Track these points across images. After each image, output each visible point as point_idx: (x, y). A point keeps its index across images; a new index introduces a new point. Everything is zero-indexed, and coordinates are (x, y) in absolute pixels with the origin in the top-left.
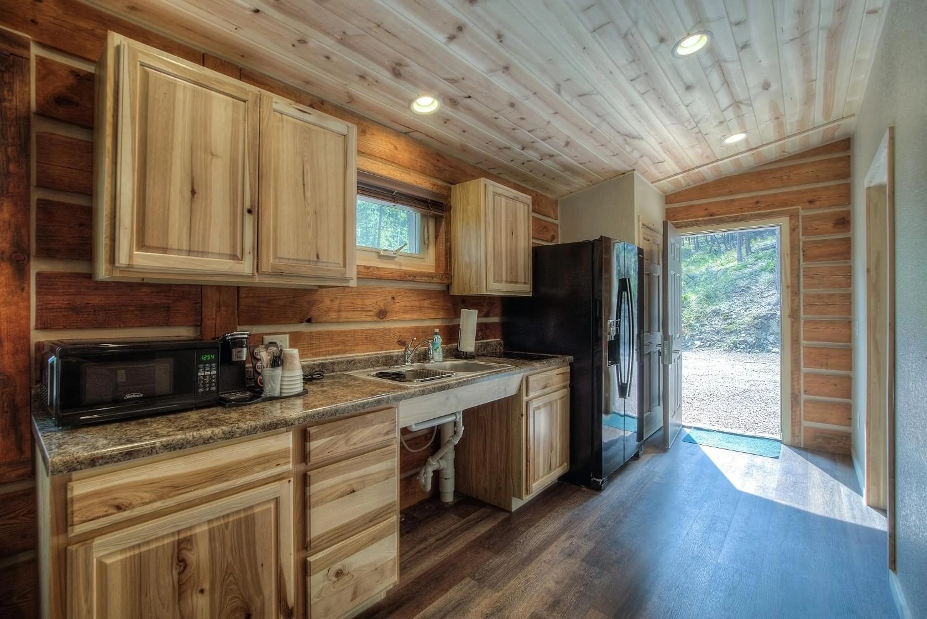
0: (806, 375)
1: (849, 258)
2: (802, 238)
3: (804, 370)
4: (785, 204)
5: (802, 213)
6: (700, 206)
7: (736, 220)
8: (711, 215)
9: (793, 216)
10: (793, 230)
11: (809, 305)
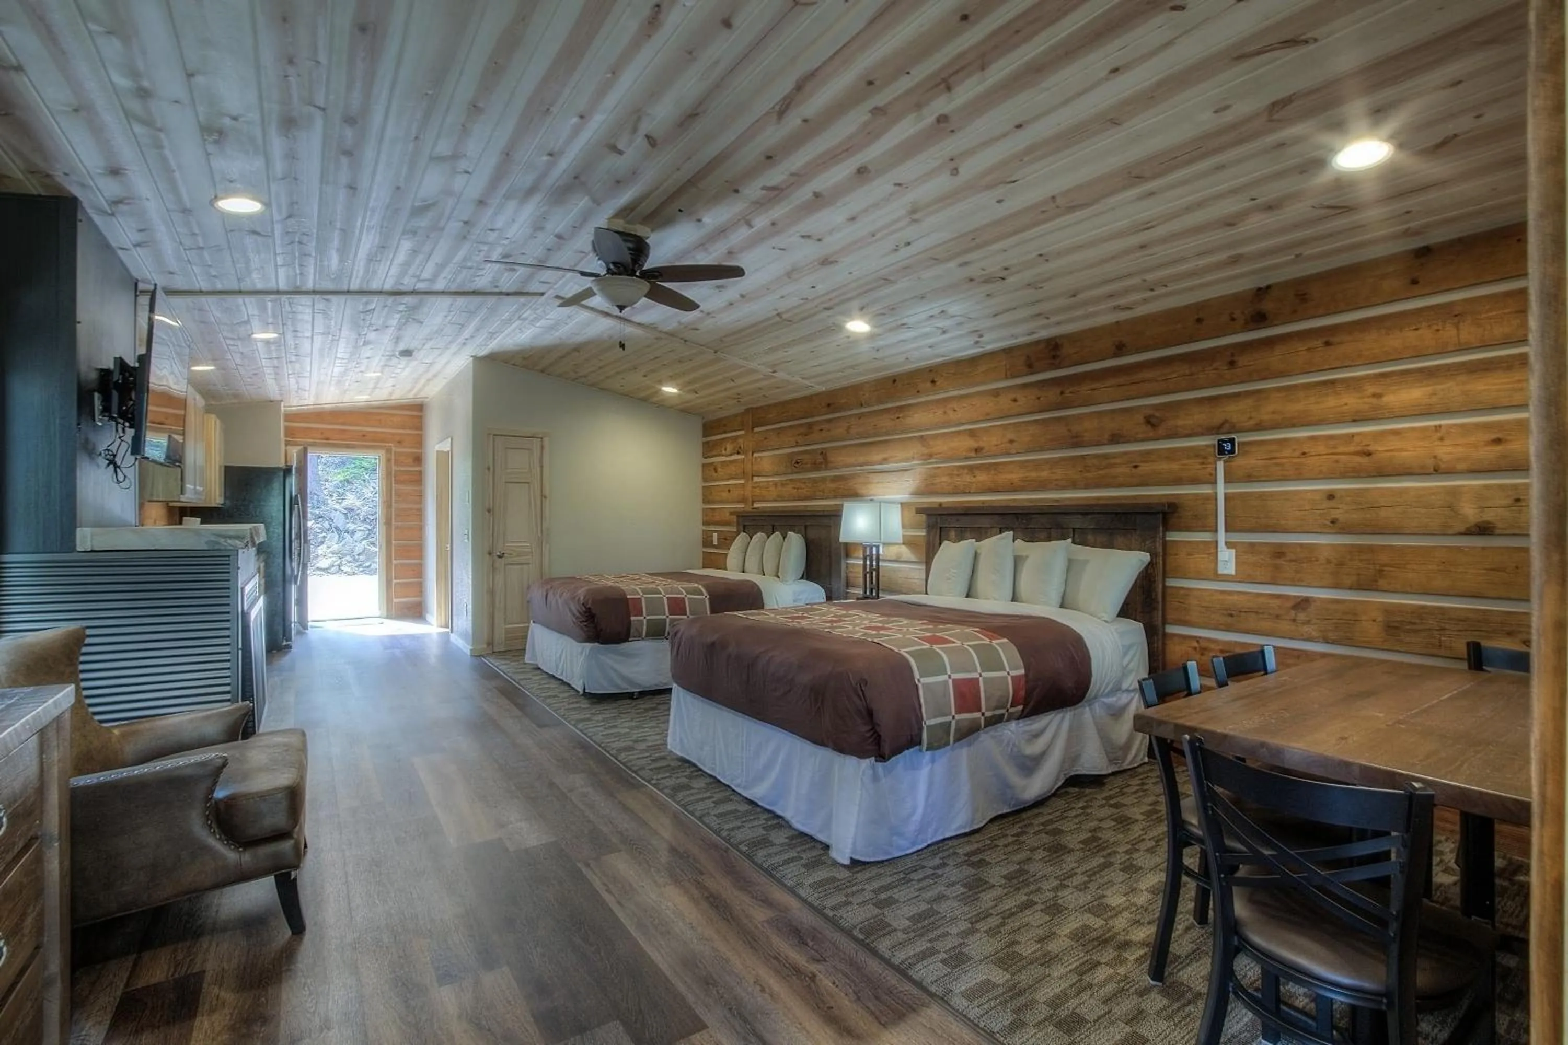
0: (396, 566)
1: (421, 485)
2: (394, 468)
3: (394, 562)
4: (383, 441)
5: (393, 449)
6: (317, 429)
7: (348, 447)
8: (327, 439)
9: (388, 451)
10: (389, 460)
11: (397, 515)
